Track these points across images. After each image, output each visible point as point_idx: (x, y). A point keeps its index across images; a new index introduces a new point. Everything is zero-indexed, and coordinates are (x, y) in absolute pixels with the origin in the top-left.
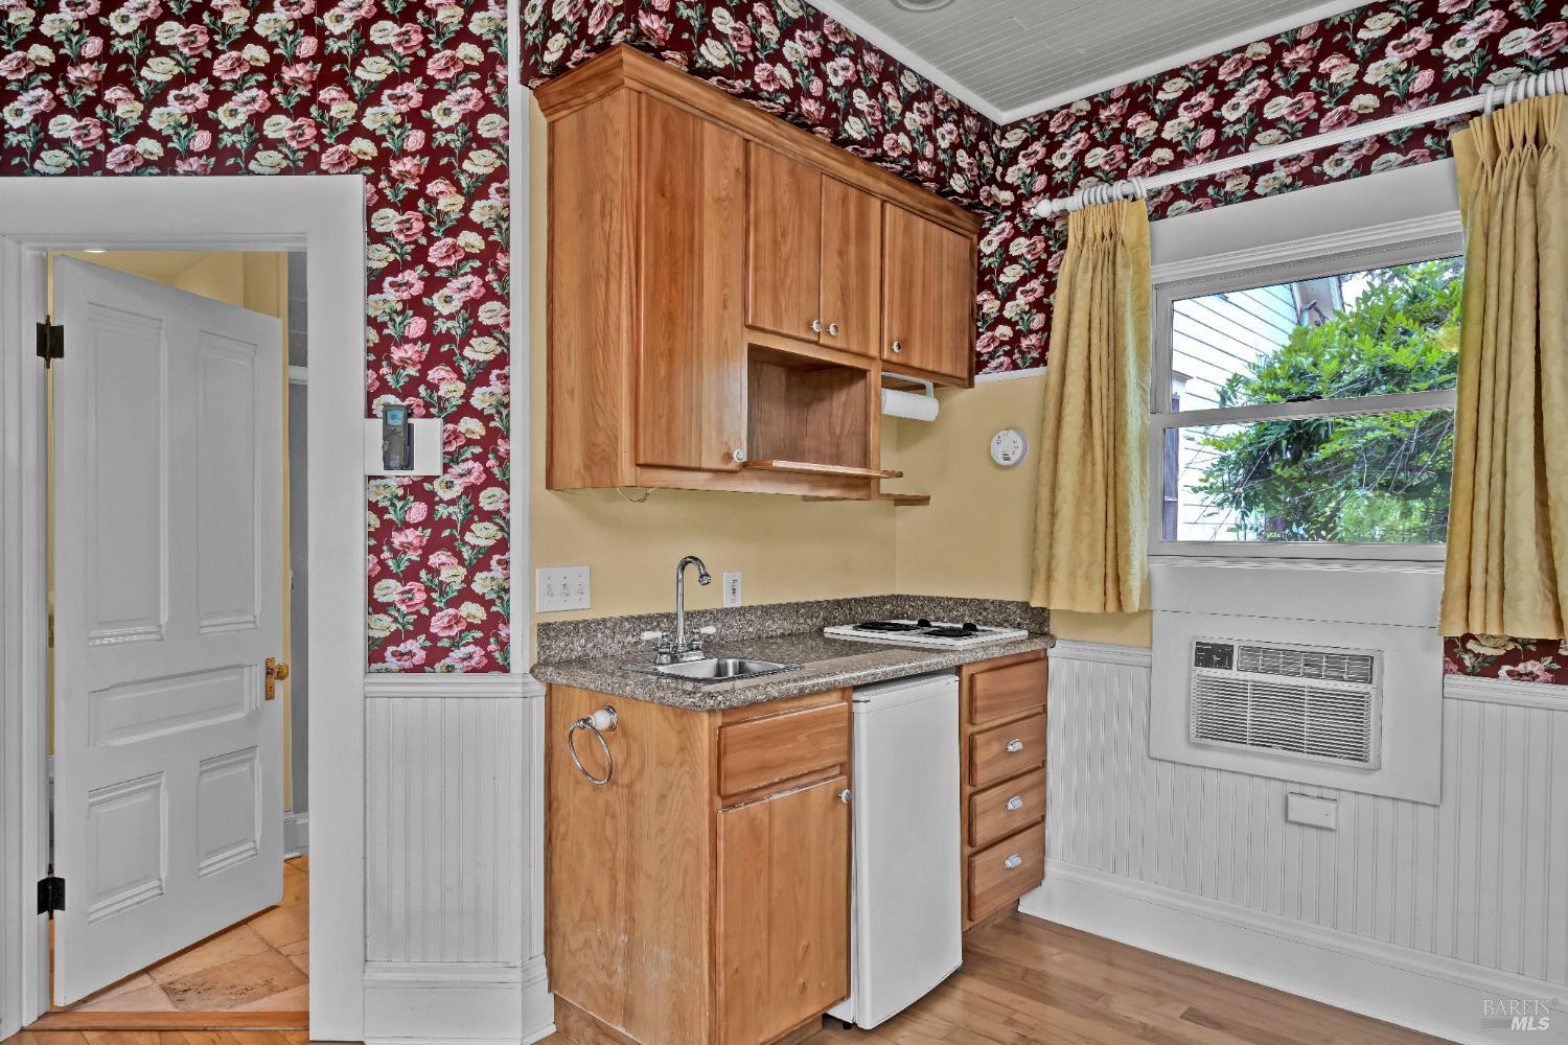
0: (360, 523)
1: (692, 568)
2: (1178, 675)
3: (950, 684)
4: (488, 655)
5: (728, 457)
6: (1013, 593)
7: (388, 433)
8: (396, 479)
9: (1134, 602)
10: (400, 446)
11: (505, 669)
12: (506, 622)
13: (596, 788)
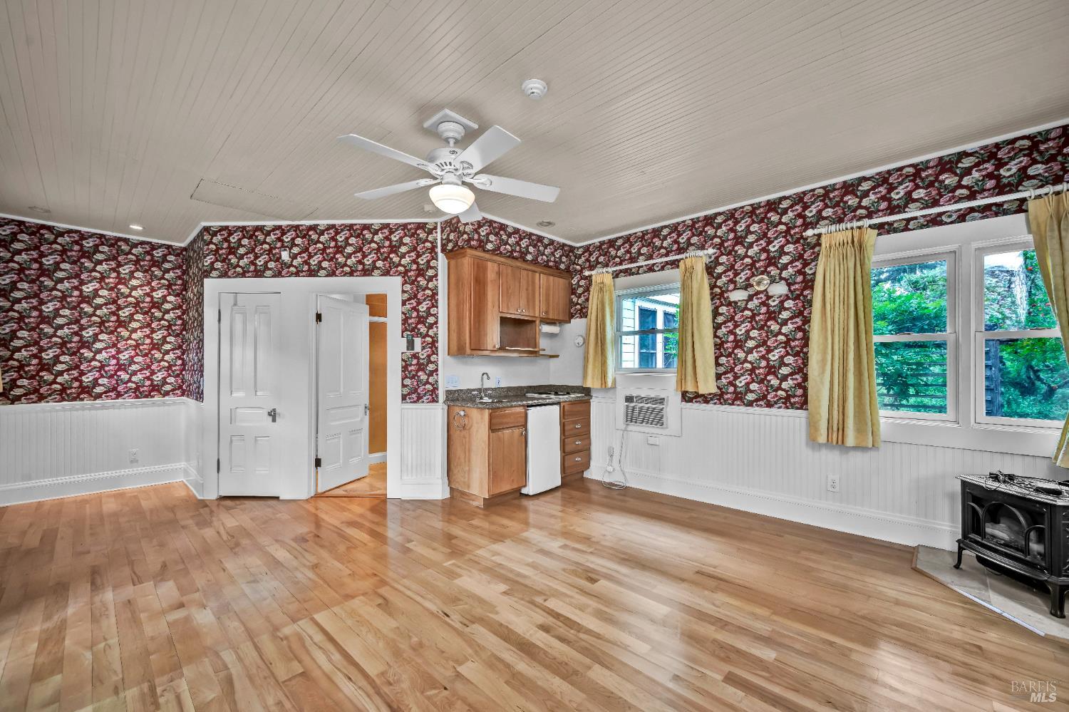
0: (399, 364)
1: (485, 376)
2: (622, 404)
3: (557, 408)
4: (433, 398)
5: (495, 347)
6: (577, 383)
7: (408, 342)
8: (409, 353)
9: (610, 384)
10: (411, 345)
11: (437, 402)
12: (438, 390)
13: (461, 431)
